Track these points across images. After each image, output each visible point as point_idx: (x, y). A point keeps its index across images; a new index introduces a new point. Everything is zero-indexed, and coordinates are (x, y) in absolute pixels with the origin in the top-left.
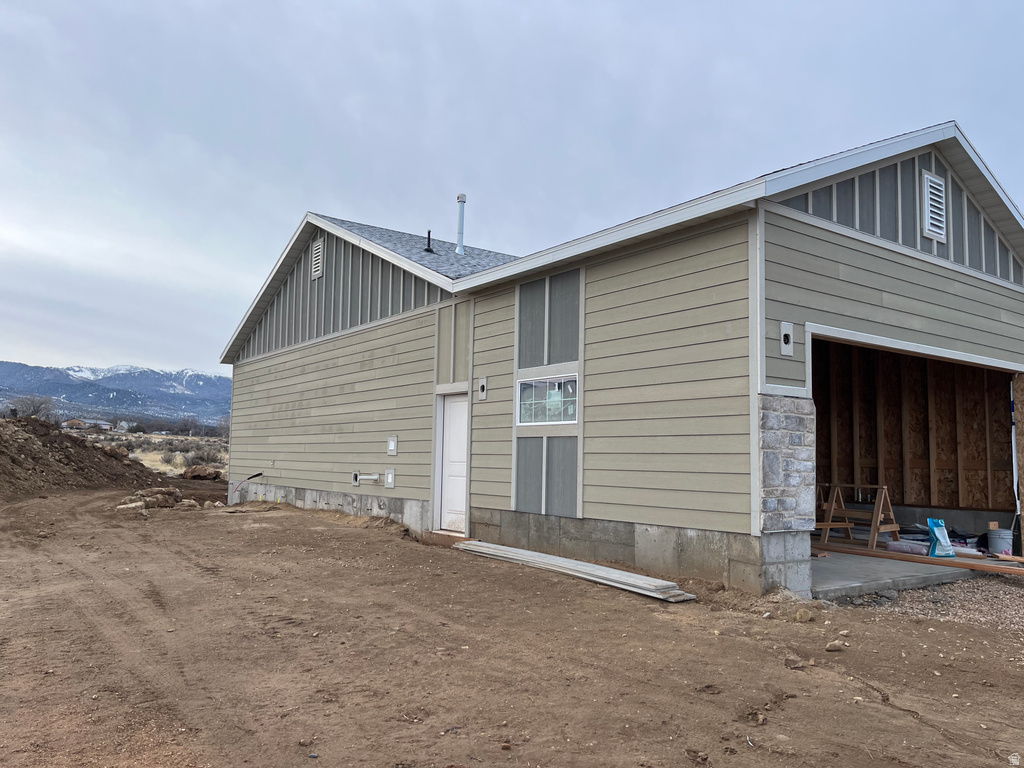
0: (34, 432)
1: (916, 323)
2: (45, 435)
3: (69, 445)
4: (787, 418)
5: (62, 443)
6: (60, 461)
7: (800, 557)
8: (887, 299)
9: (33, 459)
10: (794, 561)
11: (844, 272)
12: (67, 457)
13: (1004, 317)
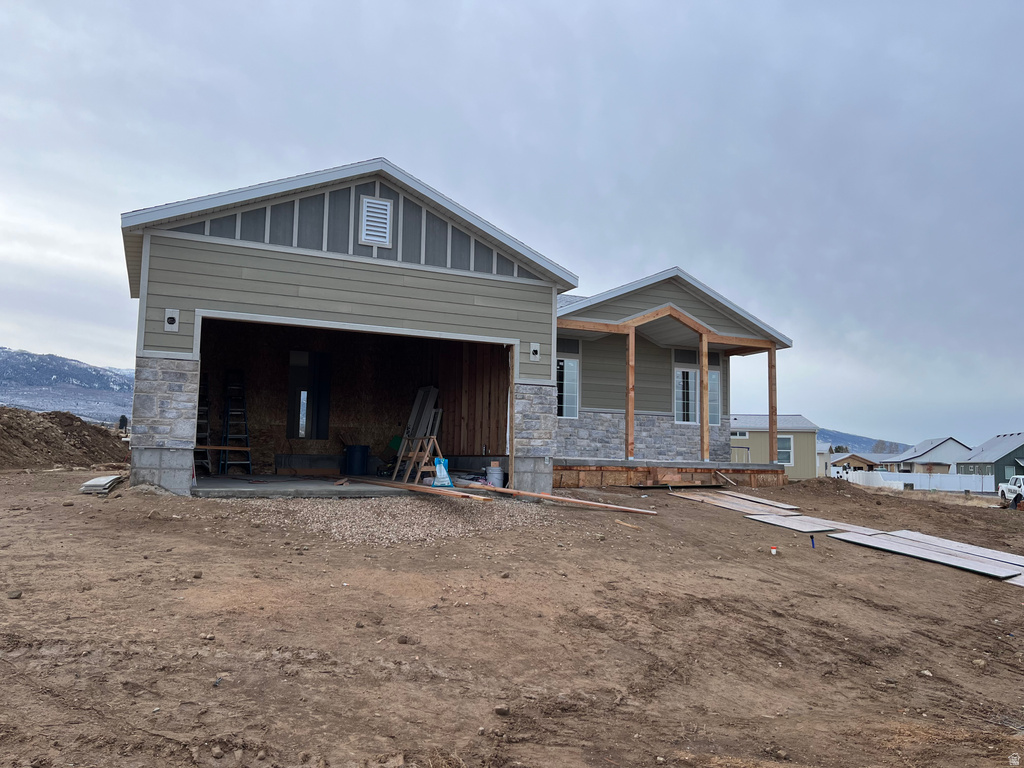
0: (60, 424)
1: (344, 308)
2: (69, 425)
3: (86, 433)
4: (163, 373)
5: (81, 431)
6: (74, 445)
7: (178, 466)
8: (303, 291)
9: (46, 443)
10: (170, 469)
11: (246, 273)
12: (82, 443)
13: (478, 301)
